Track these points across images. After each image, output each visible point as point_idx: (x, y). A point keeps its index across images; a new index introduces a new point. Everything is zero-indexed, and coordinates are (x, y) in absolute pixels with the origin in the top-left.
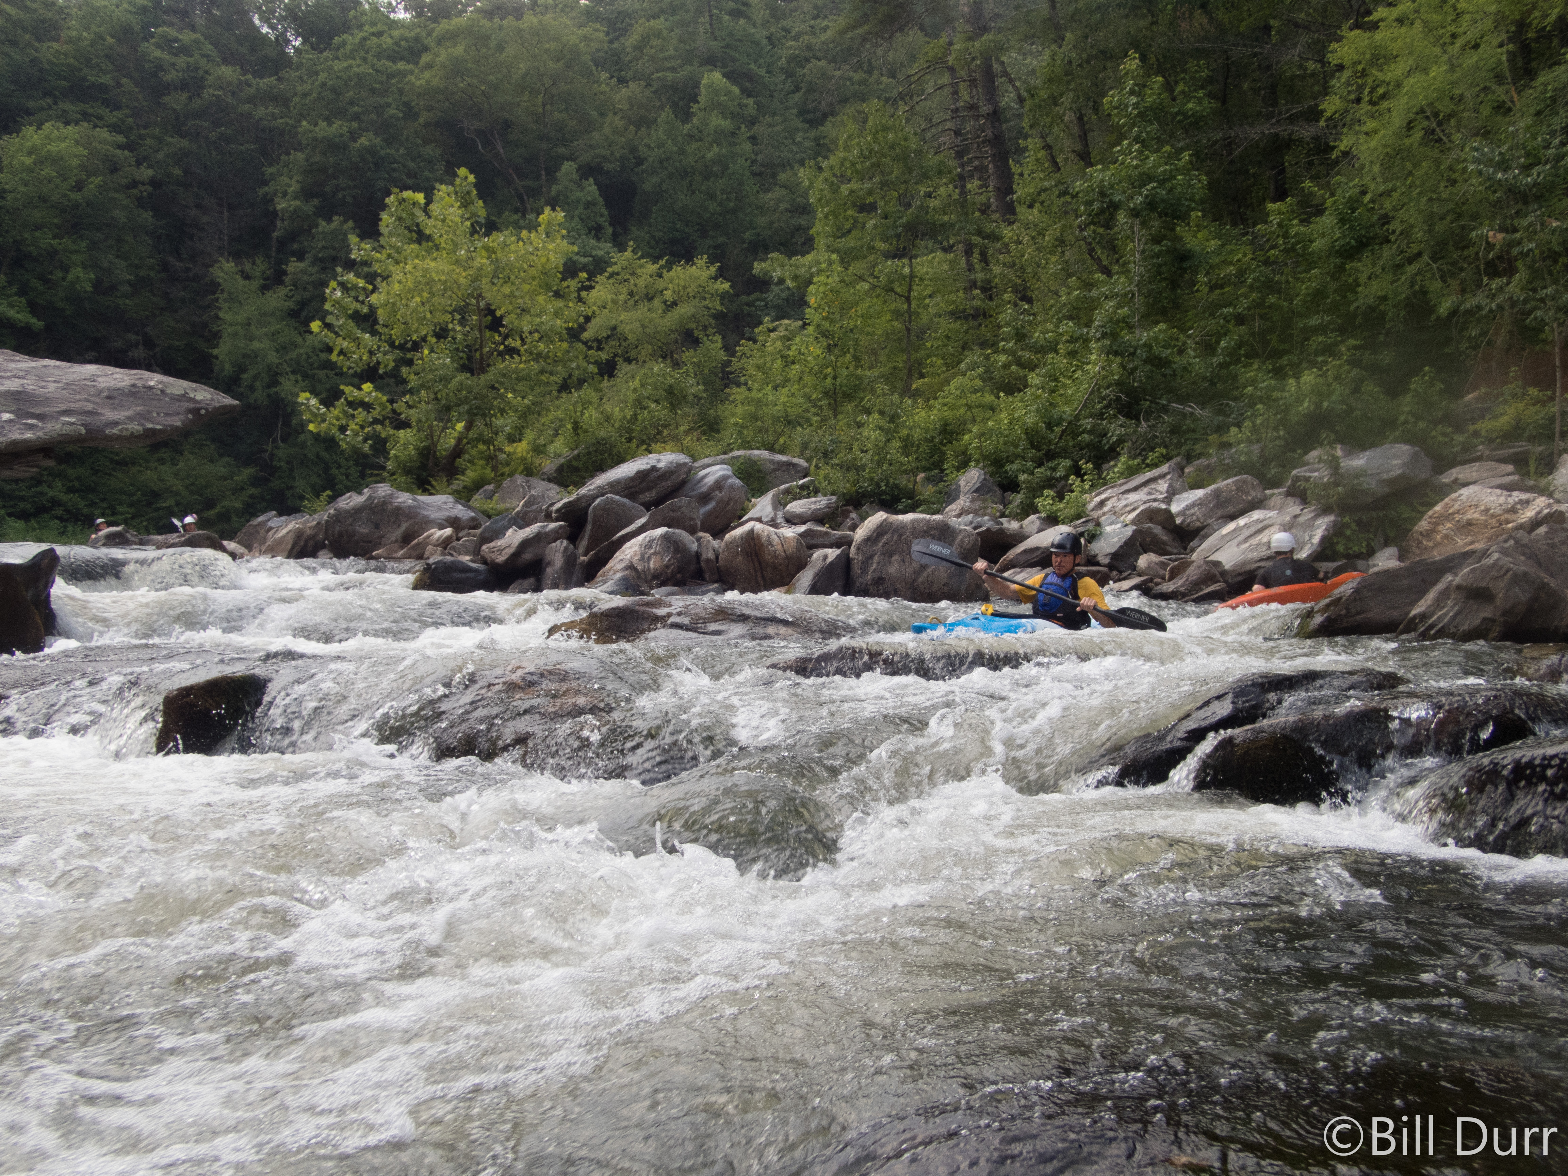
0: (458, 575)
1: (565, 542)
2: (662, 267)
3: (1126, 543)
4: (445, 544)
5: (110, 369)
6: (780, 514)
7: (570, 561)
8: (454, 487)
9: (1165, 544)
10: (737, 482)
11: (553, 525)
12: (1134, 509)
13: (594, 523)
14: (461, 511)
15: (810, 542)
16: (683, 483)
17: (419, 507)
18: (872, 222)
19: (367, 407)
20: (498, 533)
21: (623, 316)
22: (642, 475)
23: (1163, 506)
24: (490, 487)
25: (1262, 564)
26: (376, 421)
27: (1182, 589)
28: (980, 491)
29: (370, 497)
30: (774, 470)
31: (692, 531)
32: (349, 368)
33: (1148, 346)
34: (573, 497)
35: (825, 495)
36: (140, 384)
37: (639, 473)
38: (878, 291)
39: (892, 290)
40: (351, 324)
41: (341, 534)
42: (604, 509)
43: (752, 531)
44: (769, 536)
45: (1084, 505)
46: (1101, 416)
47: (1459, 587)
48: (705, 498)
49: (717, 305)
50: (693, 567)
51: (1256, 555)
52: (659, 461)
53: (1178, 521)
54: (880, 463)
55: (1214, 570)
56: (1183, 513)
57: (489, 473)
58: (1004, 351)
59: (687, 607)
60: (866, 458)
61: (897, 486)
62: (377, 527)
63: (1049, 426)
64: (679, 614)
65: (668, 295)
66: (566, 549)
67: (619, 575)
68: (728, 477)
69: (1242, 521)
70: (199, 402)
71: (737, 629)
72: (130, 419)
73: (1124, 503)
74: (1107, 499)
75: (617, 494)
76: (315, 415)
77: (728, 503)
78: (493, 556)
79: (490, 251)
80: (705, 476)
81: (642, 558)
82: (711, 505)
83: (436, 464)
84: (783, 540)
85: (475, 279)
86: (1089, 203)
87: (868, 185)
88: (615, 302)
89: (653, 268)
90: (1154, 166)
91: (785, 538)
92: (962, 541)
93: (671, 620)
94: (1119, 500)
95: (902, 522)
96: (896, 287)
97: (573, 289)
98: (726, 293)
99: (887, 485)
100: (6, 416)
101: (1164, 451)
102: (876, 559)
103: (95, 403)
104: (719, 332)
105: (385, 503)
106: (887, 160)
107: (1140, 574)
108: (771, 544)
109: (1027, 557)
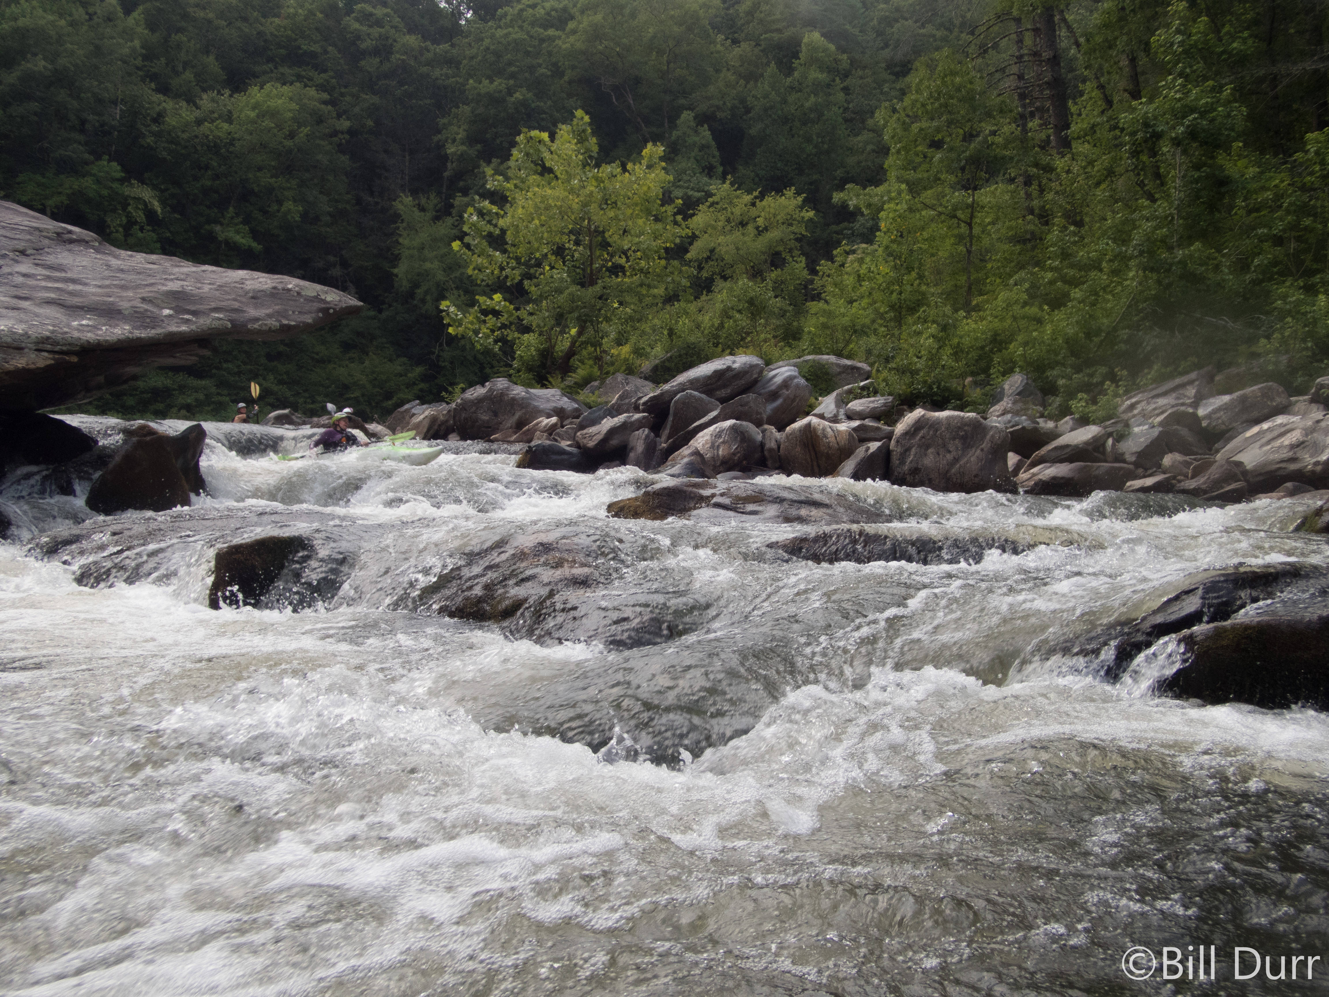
0: (555, 457)
1: (647, 431)
2: (756, 197)
3: (1152, 443)
4: (551, 430)
5: (256, 274)
6: (842, 411)
7: (650, 448)
8: (567, 383)
9: (1191, 445)
10: (802, 381)
11: (637, 416)
12: (1162, 413)
13: (675, 415)
14: (566, 403)
15: (862, 435)
16: (756, 382)
17: (530, 398)
18: (938, 156)
19: (496, 313)
20: (595, 422)
21: (721, 239)
22: (718, 374)
23: (1191, 410)
24: (596, 383)
26: (504, 326)
27: (1204, 487)
28: (1023, 394)
29: (490, 389)
30: (840, 373)
31: (758, 424)
32: (483, 280)
33: (1183, 263)
34: (658, 392)
35: (883, 395)
36: (280, 286)
37: (715, 372)
38: (943, 217)
39: (955, 216)
40: (485, 243)
41: (466, 420)
42: (684, 403)
43: (809, 425)
44: (824, 429)
45: (1115, 408)
46: (1137, 327)
48: (774, 395)
49: (802, 230)
50: (757, 455)
51: (1277, 457)
52: (734, 362)
53: (1204, 424)
54: (933, 368)
55: (1235, 470)
56: (1208, 416)
57: (596, 371)
58: (1052, 269)
59: (728, 489)
60: (920, 364)
61: (947, 389)
62: (496, 414)
63: (1088, 335)
64: (722, 495)
65: (760, 221)
66: (647, 436)
67: (686, 460)
68: (795, 377)
69: (1265, 426)
70: (328, 303)
71: (772, 510)
72: (269, 316)
73: (1153, 406)
74: (1137, 403)
75: (696, 390)
76: (454, 320)
77: (793, 400)
78: (585, 441)
79: (599, 180)
80: (774, 376)
81: (712, 446)
82: (779, 402)
83: (553, 363)
84: (837, 433)
85: (585, 205)
86: (1133, 134)
87: (935, 124)
88: (714, 228)
89: (747, 198)
90: (1197, 99)
91: (838, 431)
92: (993, 436)
93: (715, 500)
94: (1148, 403)
95: (938, 418)
96: (959, 214)
97: (669, 213)
98: (811, 220)
99: (938, 388)
100: (167, 312)
101: (1196, 360)
102: (913, 451)
103: (240, 302)
104: (803, 254)
105: (502, 394)
106: (954, 101)
107: (1164, 473)
108: (825, 436)
109: (1058, 453)
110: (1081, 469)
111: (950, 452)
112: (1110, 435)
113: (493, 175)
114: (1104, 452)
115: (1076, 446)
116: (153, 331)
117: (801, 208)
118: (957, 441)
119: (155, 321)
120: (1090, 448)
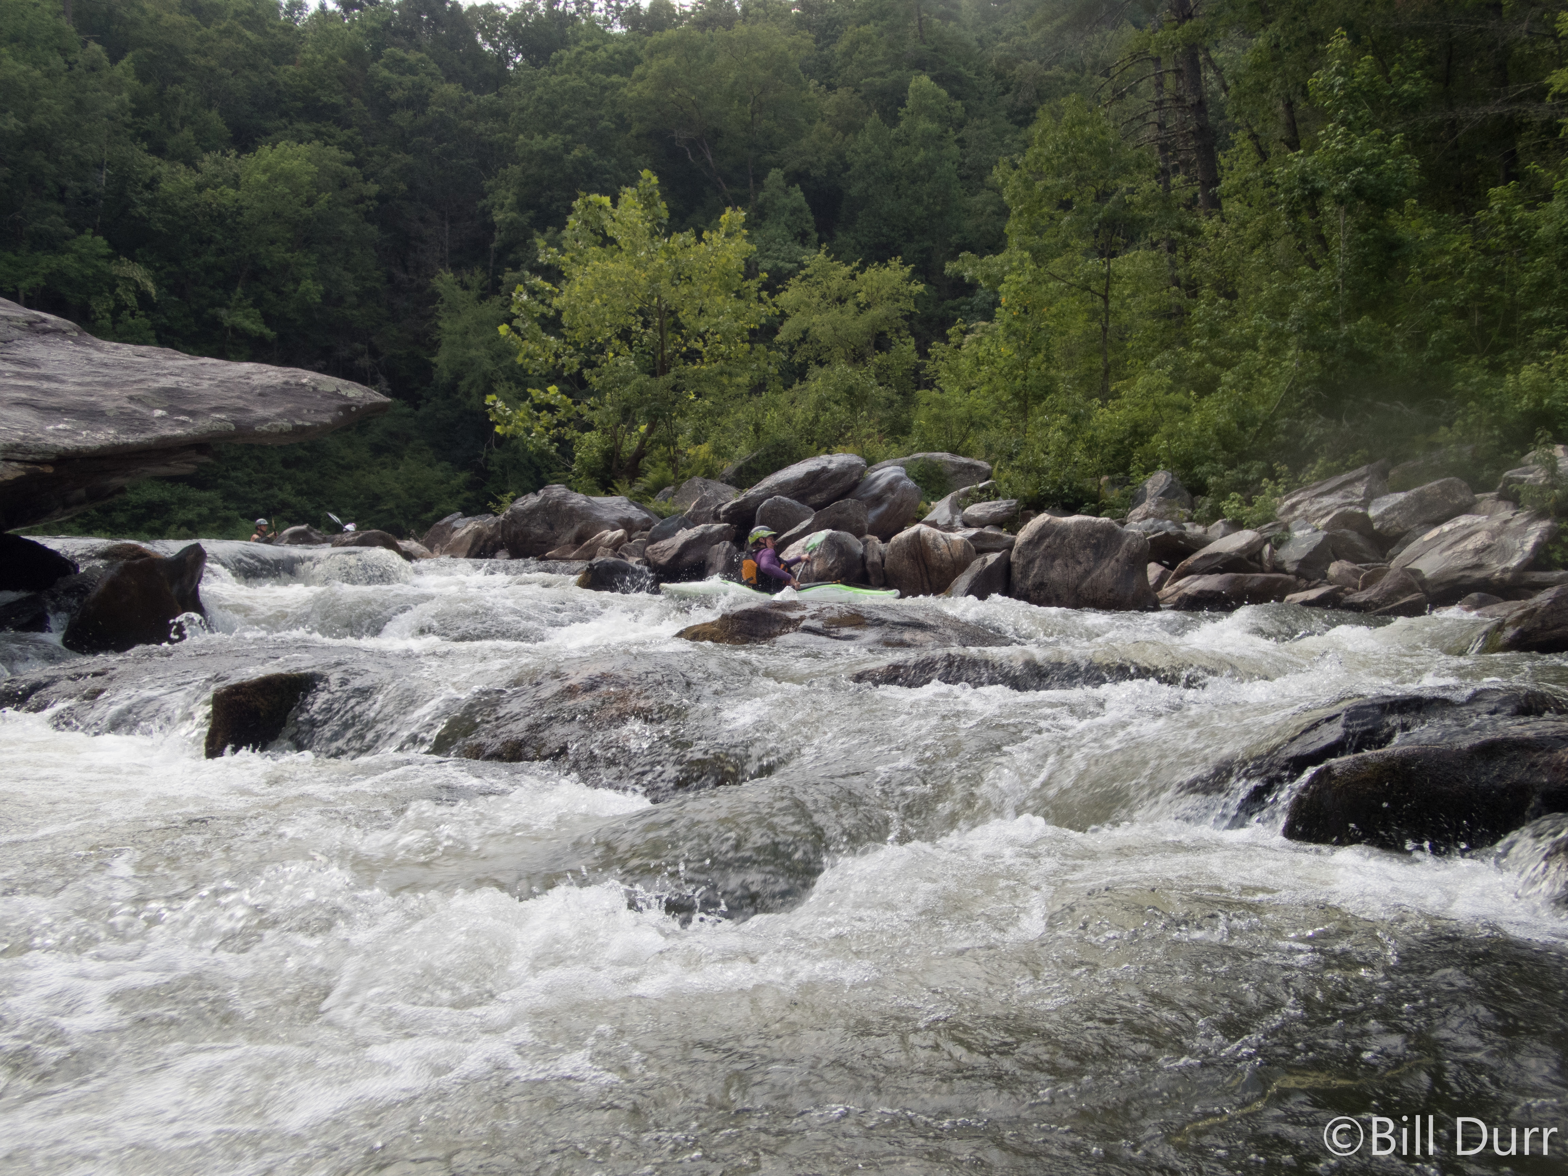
0: (620, 576)
1: (728, 544)
2: (857, 269)
3: (1316, 549)
4: (616, 545)
5: (265, 367)
6: (958, 518)
7: (733, 563)
8: (636, 489)
9: (1361, 551)
10: (911, 483)
11: (717, 527)
12: (1328, 514)
14: (635, 513)
15: (980, 546)
16: (856, 484)
17: (592, 508)
18: (1067, 219)
19: (551, 409)
20: (668, 534)
21: (816, 318)
22: (812, 477)
23: (1360, 510)
24: (670, 489)
25: (1467, 573)
26: (560, 424)
27: (1375, 599)
28: (1167, 494)
29: (545, 498)
30: (955, 473)
31: (859, 534)
32: (535, 370)
33: (1349, 340)
34: (741, 498)
35: (1005, 498)
36: (292, 381)
37: (809, 474)
38: (1074, 290)
39: (1088, 288)
40: (537, 327)
41: (516, 535)
42: (772, 511)
43: (918, 534)
44: (935, 539)
45: (1274, 509)
46: (1298, 415)
48: (877, 500)
49: (910, 306)
50: (858, 571)
51: (1460, 563)
52: (830, 462)
53: (1376, 526)
54: (1063, 465)
55: (1412, 579)
56: (1381, 517)
57: (670, 475)
58: (1197, 348)
59: (820, 610)
60: (1048, 461)
61: (1080, 490)
62: (552, 527)
63: (1242, 425)
64: (813, 617)
65: (862, 297)
66: (729, 550)
68: (902, 479)
69: (1446, 527)
70: (350, 399)
71: (872, 635)
72: (280, 416)
73: (1316, 506)
74: (1299, 503)
75: (786, 495)
76: (502, 418)
77: (900, 506)
78: (657, 556)
79: (670, 252)
80: (878, 478)
82: (883, 508)
83: (620, 466)
84: (950, 543)
85: (653, 280)
86: (1289, 191)
87: (1062, 181)
88: (808, 305)
89: (846, 270)
90: (1361, 150)
91: (952, 541)
92: (1129, 544)
93: (804, 624)
94: (1311, 503)
95: (1065, 524)
96: (1094, 286)
97: (753, 289)
98: (921, 294)
99: (1070, 488)
100: (159, 413)
101: (1367, 452)
102: (1037, 563)
103: (247, 400)
104: (913, 334)
105: (559, 504)
106: (1084, 155)
107: (1330, 584)
108: (937, 547)
109: (1207, 563)
110: (1232, 582)
111: (1080, 563)
112: (1267, 540)
113: (545, 247)
114: (1260, 562)
115: (1228, 555)
116: (143, 436)
117: (909, 280)
118: (1088, 551)
119: (145, 424)
120: (1244, 556)
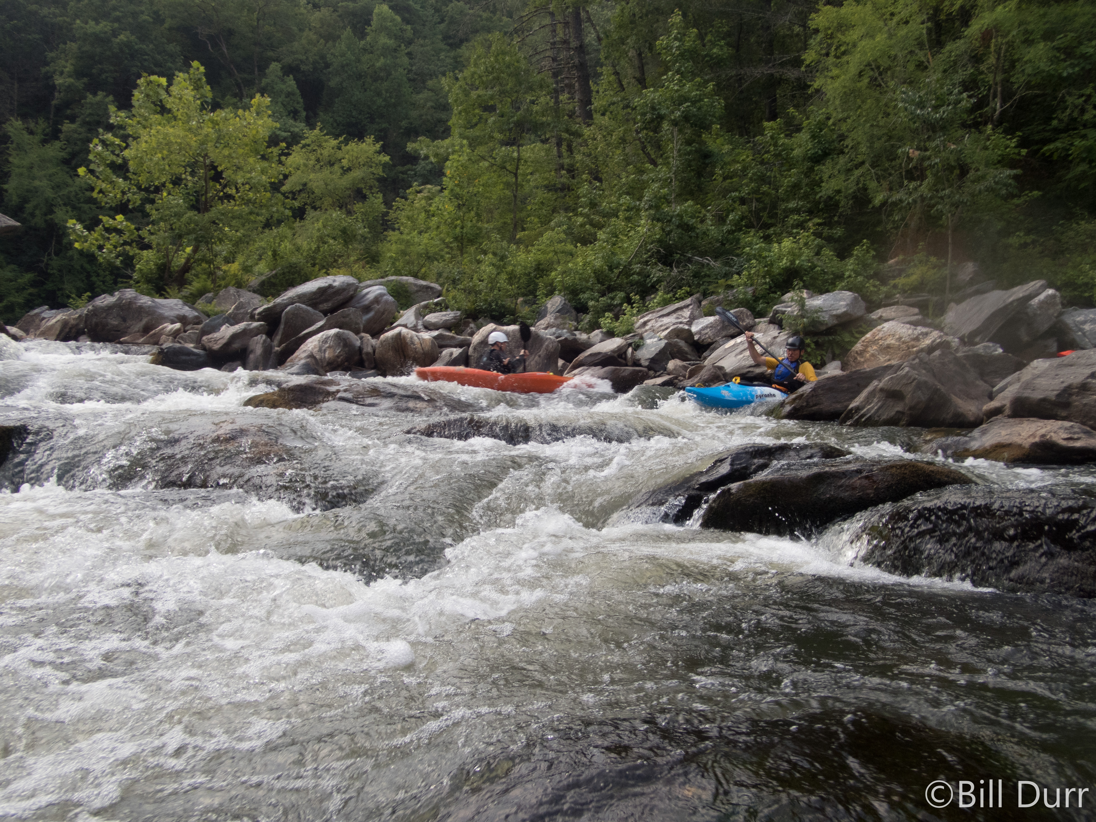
0: (185, 358)
1: (264, 337)
2: (341, 142)
3: (660, 351)
4: (175, 335)
6: (420, 323)
7: (267, 351)
8: (183, 293)
9: (687, 353)
10: (391, 298)
11: (255, 324)
12: (666, 329)
13: (286, 323)
14: (187, 311)
15: (441, 343)
16: (352, 297)
17: (156, 307)
18: (493, 119)
19: (119, 232)
20: (215, 328)
21: (312, 176)
22: (322, 291)
23: (686, 327)
24: (210, 295)
25: (751, 369)
26: (125, 243)
28: (561, 311)
29: (119, 298)
30: (417, 291)
31: (357, 332)
32: (106, 203)
33: (680, 216)
34: (271, 304)
35: (452, 310)
37: (320, 289)
38: (495, 168)
39: (505, 168)
40: (109, 171)
41: (97, 324)
42: (294, 314)
43: (399, 334)
44: (412, 338)
45: (632, 324)
46: (646, 263)
47: (882, 390)
48: (367, 309)
49: (380, 171)
50: (356, 358)
52: (334, 281)
53: (696, 338)
54: (492, 289)
55: (719, 372)
56: (699, 332)
57: (209, 284)
58: (581, 214)
59: (351, 386)
60: (482, 286)
61: (503, 306)
62: (124, 320)
63: (611, 268)
64: (345, 391)
65: (345, 162)
66: (265, 341)
67: (303, 361)
68: (384, 295)
69: (739, 340)
71: (387, 403)
73: (660, 324)
74: (649, 321)
75: (303, 303)
76: (80, 237)
77: (383, 313)
78: (211, 344)
79: (215, 123)
80: (367, 293)
81: (320, 350)
82: (371, 314)
83: (170, 276)
84: (422, 341)
85: (202, 143)
86: (644, 114)
87: (490, 92)
88: (306, 166)
89: (334, 143)
90: (689, 91)
91: (423, 339)
92: (548, 346)
93: (339, 395)
94: (656, 321)
96: (508, 165)
97: (275, 154)
98: (387, 163)
99: (496, 305)
101: (688, 289)
104: (381, 191)
105: (130, 303)
106: (505, 76)
107: (669, 374)
108: (413, 343)
109: (593, 359)
113: (115, 112)
114: (625, 359)
115: (606, 354)
120: (616, 355)
